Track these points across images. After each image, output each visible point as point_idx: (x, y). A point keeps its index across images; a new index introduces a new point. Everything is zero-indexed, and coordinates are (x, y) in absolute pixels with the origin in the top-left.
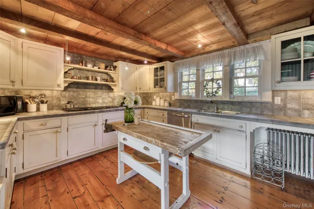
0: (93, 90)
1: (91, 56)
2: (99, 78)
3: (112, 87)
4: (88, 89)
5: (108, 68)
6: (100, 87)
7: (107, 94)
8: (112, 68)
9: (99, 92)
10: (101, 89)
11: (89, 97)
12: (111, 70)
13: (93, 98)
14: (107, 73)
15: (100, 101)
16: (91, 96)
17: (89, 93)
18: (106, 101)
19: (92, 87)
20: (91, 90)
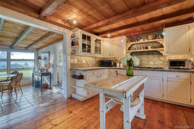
0: (146, 56)
1: (143, 34)
2: (149, 47)
3: (161, 52)
4: (143, 55)
5: (157, 38)
6: (151, 53)
7: (157, 57)
8: (160, 37)
9: (151, 57)
10: (152, 54)
11: (144, 61)
12: (159, 38)
13: (146, 61)
14: (156, 42)
15: (152, 63)
16: (145, 60)
17: (143, 58)
18: (157, 63)
19: (145, 53)
20: (144, 56)
